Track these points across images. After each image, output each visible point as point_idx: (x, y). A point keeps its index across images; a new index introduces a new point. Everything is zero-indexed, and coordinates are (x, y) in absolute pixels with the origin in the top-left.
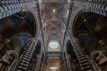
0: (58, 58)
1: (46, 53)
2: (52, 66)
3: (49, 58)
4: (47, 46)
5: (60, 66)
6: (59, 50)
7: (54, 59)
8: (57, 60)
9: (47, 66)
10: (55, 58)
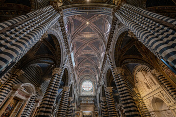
0: (92, 102)
1: (79, 97)
2: (85, 110)
3: (83, 102)
4: (80, 89)
5: (93, 110)
6: (93, 94)
7: (87, 104)
8: (91, 104)
9: (81, 110)
10: (89, 102)
